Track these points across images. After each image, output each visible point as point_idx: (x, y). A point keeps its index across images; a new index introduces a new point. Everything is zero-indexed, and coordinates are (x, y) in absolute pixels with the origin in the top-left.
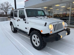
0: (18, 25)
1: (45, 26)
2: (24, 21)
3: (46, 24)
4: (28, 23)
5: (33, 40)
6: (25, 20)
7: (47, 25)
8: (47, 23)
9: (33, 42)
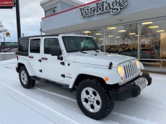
0: (41, 71)
1: (110, 68)
2: (60, 61)
3: (111, 64)
4: (69, 65)
5: (83, 100)
6: (62, 59)
7: (113, 66)
8: (113, 63)
9: (84, 103)
